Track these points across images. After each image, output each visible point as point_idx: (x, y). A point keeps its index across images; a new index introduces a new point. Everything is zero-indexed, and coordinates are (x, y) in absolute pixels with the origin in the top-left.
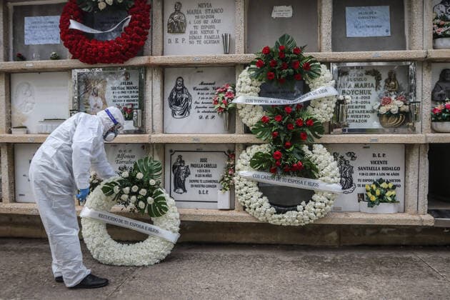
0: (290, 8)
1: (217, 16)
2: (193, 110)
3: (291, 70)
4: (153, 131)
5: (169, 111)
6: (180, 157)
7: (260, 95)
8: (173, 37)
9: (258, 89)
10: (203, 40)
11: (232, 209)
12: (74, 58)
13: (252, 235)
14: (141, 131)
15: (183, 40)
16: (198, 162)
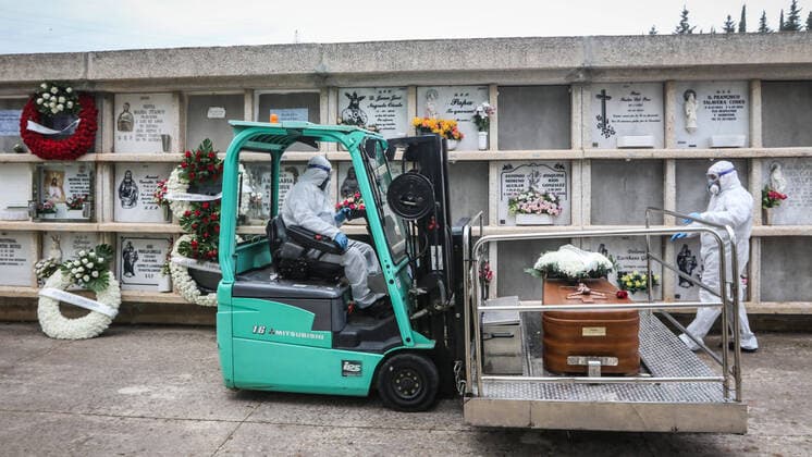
0: (223, 109)
1: (160, 116)
2: (139, 201)
3: (206, 173)
4: (103, 220)
5: (118, 201)
6: (130, 243)
7: (189, 191)
8: (123, 134)
9: (187, 186)
10: (148, 138)
11: (171, 291)
12: (33, 153)
13: (197, 317)
14: (92, 220)
15: (131, 137)
16: (145, 248)
